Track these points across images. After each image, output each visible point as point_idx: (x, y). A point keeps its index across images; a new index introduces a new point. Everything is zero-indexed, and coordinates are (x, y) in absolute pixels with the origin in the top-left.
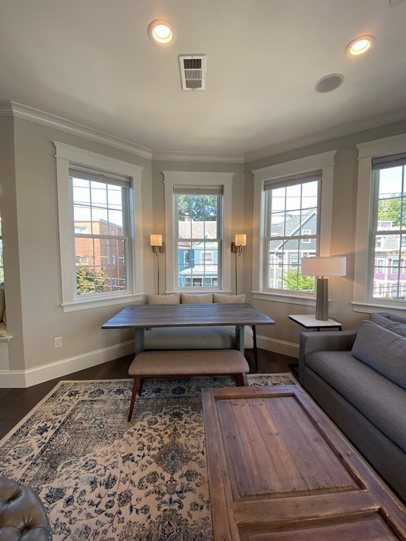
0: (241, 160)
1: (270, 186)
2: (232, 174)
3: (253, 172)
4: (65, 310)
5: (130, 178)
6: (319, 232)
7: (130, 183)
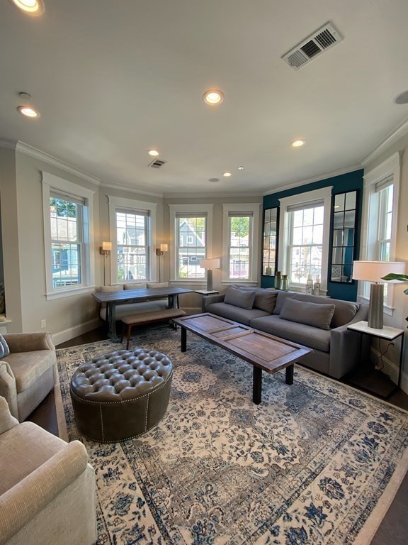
0: (161, 196)
1: (179, 215)
2: (156, 204)
3: (170, 205)
4: (48, 298)
5: (84, 198)
6: (206, 245)
7: (85, 202)
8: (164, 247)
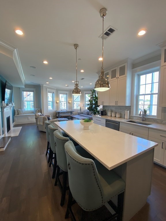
2: (68, 92)
6: (80, 101)
7: (53, 93)
8: (70, 102)
